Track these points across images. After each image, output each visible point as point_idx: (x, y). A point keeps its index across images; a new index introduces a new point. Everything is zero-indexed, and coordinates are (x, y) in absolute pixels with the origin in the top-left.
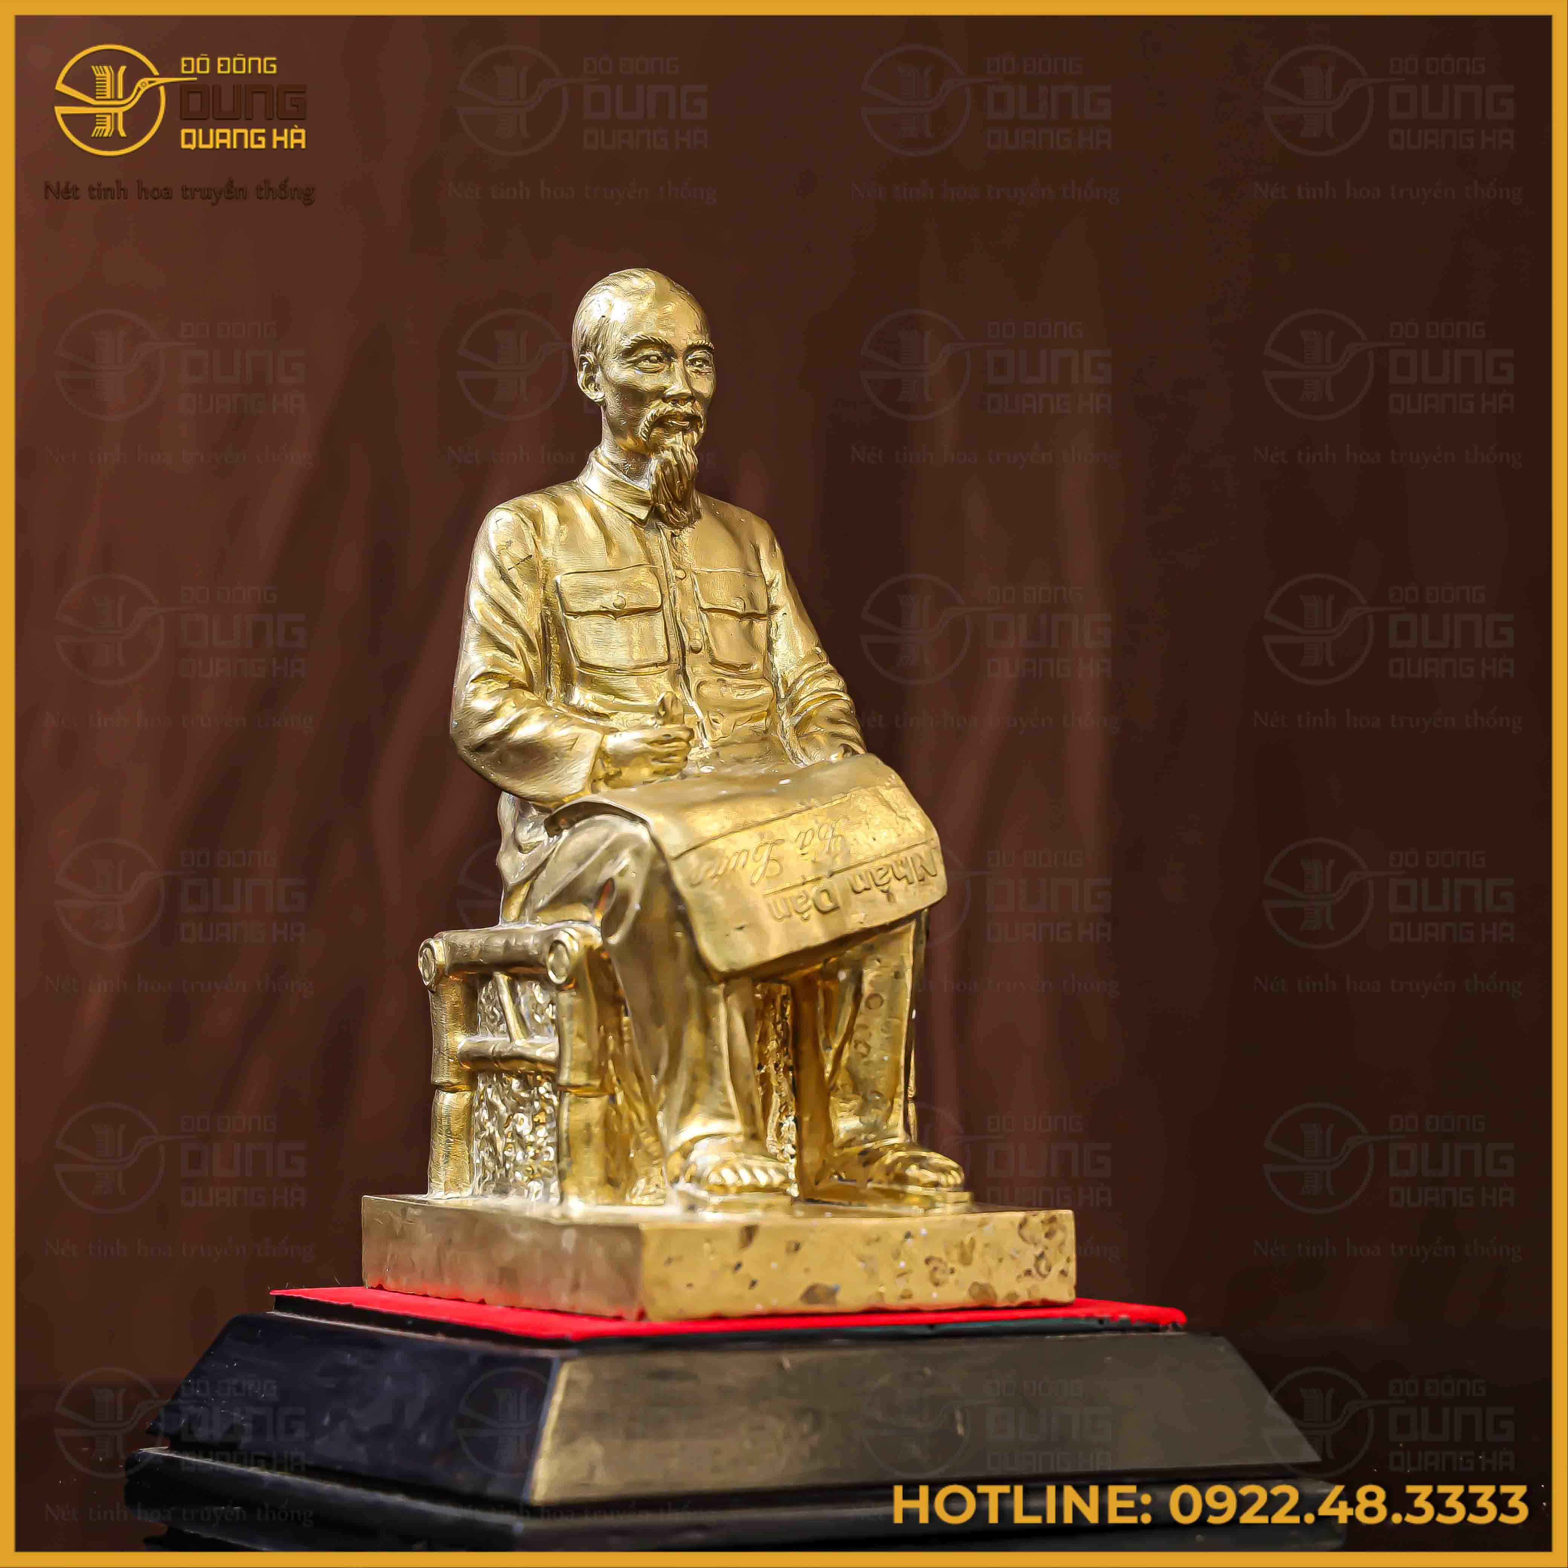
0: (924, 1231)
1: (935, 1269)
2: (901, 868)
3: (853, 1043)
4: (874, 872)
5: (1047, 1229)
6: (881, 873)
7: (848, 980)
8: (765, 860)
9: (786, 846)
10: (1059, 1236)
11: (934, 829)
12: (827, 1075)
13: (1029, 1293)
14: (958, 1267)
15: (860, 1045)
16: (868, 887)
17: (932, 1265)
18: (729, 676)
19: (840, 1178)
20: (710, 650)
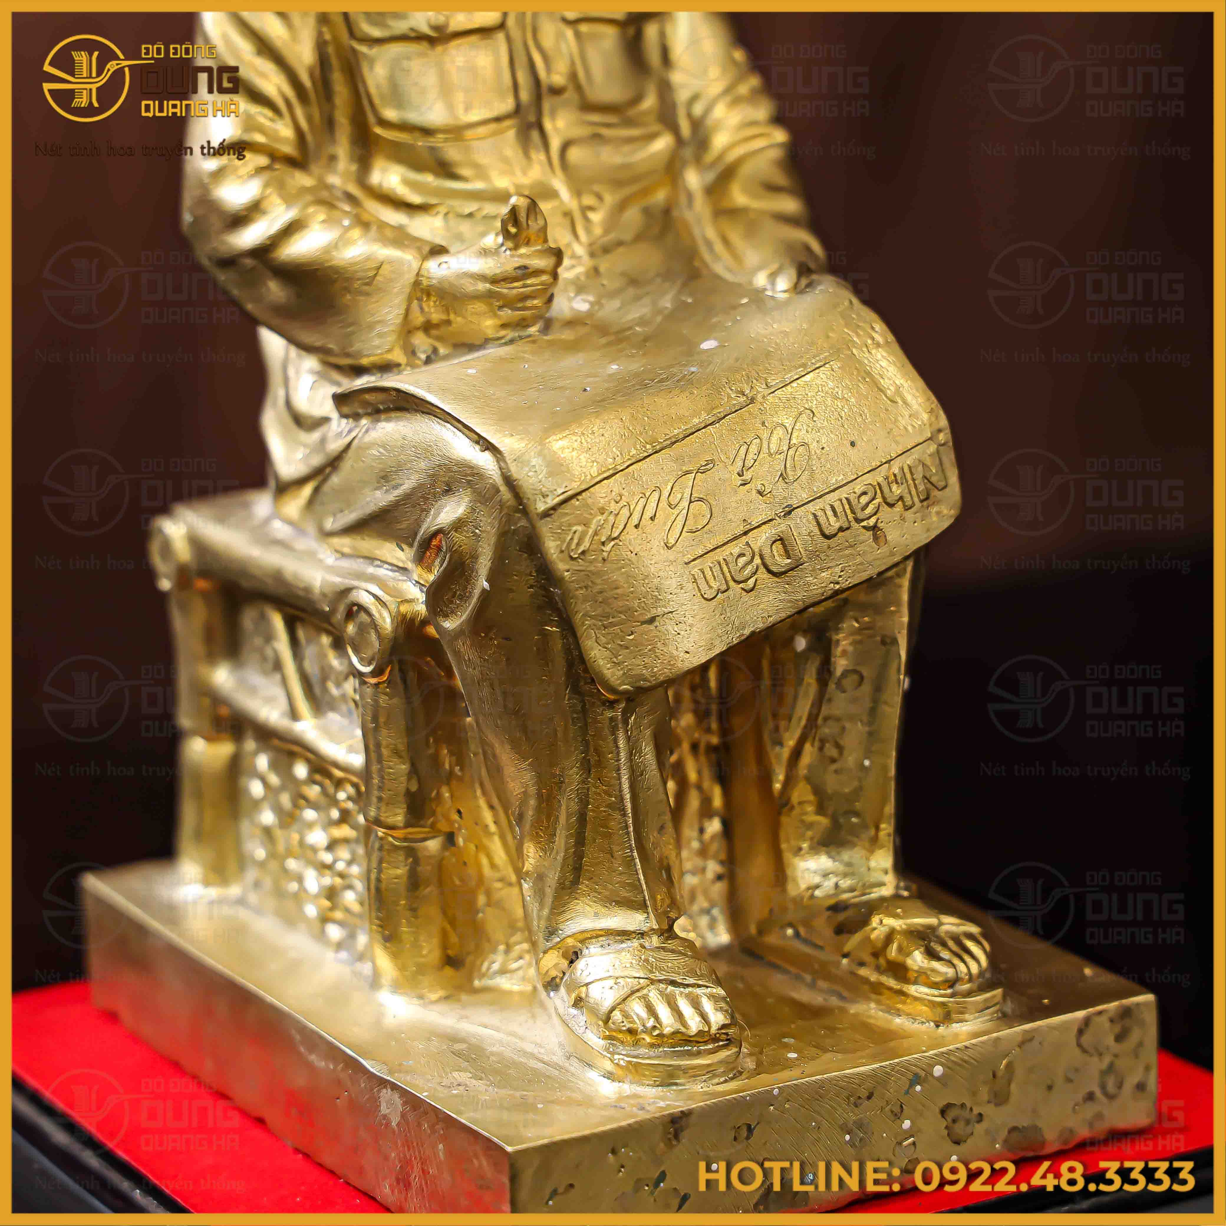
0: (938, 1070)
1: (954, 1121)
2: (894, 487)
3: (817, 744)
4: (852, 497)
5: (1117, 1029)
6: (864, 500)
7: (810, 648)
8: (685, 503)
9: (717, 473)
10: (1135, 1035)
11: (942, 413)
12: (778, 786)
13: (1091, 1125)
14: (988, 1110)
15: (827, 745)
16: (846, 525)
17: (952, 1114)
18: (608, 125)
19: (797, 934)
20: (578, 88)
